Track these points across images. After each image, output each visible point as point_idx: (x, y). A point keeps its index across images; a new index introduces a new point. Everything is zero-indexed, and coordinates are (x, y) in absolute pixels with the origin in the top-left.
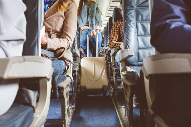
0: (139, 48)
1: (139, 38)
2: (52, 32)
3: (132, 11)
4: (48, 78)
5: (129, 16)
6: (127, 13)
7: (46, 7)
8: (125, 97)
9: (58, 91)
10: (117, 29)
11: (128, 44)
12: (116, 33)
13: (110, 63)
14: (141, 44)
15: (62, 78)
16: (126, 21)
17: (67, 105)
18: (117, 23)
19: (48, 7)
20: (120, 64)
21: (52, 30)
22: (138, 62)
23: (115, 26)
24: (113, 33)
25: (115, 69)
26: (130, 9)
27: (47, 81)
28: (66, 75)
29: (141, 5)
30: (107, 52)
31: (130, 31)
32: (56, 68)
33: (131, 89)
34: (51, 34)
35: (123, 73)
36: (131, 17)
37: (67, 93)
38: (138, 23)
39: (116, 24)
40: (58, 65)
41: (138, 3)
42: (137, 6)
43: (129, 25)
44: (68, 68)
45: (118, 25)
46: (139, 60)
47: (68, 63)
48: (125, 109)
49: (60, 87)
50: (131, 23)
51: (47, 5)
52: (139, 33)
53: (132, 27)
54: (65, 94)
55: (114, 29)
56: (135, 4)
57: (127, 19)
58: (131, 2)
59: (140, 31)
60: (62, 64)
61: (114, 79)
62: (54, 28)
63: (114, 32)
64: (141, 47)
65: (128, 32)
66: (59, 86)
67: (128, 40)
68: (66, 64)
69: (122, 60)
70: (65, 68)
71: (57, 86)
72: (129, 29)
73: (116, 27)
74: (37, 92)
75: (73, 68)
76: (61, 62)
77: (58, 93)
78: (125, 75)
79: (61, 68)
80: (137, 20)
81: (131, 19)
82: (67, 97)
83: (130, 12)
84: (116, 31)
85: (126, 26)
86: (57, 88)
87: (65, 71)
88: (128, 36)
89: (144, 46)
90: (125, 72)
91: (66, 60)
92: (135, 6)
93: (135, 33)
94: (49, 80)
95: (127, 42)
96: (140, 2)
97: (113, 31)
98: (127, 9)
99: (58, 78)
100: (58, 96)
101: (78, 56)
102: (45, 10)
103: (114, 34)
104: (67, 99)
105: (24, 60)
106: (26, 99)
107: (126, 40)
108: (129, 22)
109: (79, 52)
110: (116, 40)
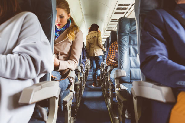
0: (131, 67)
1: (131, 59)
2: (60, 54)
3: (125, 37)
4: (56, 97)
5: (123, 41)
6: (121, 38)
7: (56, 34)
8: (119, 110)
9: (63, 105)
10: (113, 49)
11: (122, 64)
12: (113, 53)
13: (107, 78)
14: (133, 64)
15: (66, 93)
16: (120, 45)
17: (70, 116)
18: (114, 44)
19: (59, 35)
20: (115, 81)
21: (60, 53)
22: (130, 79)
25: (111, 84)
26: (124, 35)
27: (56, 99)
28: (69, 90)
29: (133, 32)
30: (104, 67)
31: (124, 54)
32: (61, 85)
33: (123, 104)
34: (59, 56)
35: (118, 89)
36: (124, 42)
37: (70, 106)
38: (130, 47)
39: (112, 45)
40: (63, 83)
41: (130, 30)
42: (130, 33)
43: (123, 49)
44: (71, 85)
45: (114, 46)
46: (131, 78)
47: (71, 80)
48: (119, 120)
49: (65, 102)
50: (125, 47)
51: (58, 33)
52: (131, 55)
53: (125, 50)
54: (68, 107)
56: (127, 31)
57: (121, 43)
58: (124, 30)
59: (132, 54)
60: (66, 82)
61: (110, 92)
62: (62, 52)
64: (133, 67)
65: (122, 54)
66: (63, 101)
67: (122, 61)
68: (70, 81)
69: (116, 78)
70: (69, 85)
71: (62, 101)
72: (123, 52)
73: (113, 48)
74: (48, 108)
75: (75, 83)
76: (66, 80)
77: (62, 107)
78: (119, 91)
79: (65, 85)
80: (130, 44)
81: (124, 43)
82: (70, 109)
83: (123, 38)
84: (113, 51)
85: (121, 49)
86: (62, 103)
87: (69, 87)
88: (122, 57)
89: (135, 66)
90: (119, 88)
91: (70, 77)
92: (128, 33)
93: (128, 55)
94: (57, 98)
95: (121, 63)
96: (132, 29)
98: (121, 35)
99: (63, 93)
100: (63, 110)
101: (80, 72)
102: (56, 37)
104: (69, 111)
105: (42, 88)
106: (40, 114)
107: (120, 61)
108: (123, 46)
109: (80, 67)
110: (113, 59)
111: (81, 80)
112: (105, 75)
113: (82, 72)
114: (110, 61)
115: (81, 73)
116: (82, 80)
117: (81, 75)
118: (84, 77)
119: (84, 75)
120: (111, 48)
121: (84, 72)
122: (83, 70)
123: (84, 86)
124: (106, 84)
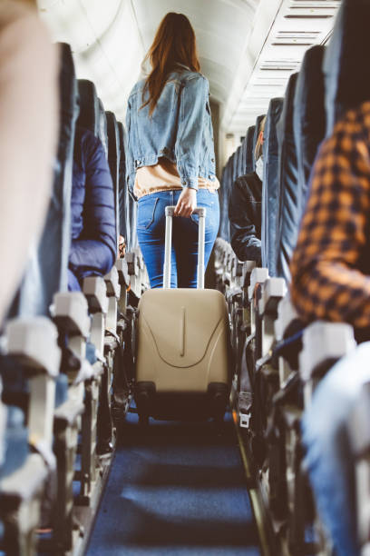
12: (346, 199)
23: (347, 144)
24: (327, 197)
55: (336, 170)
63: (337, 187)
84: (347, 179)
97: (328, 179)
103: (335, 206)
109: (51, 332)
110: (351, 256)
111: (59, 447)
112: (282, 402)
113: (69, 366)
114: (324, 281)
115: (65, 379)
116: (72, 439)
117: (60, 396)
118: (86, 415)
119: (88, 398)
120: (330, 161)
121: (87, 370)
122: (80, 352)
123: (93, 492)
124: (291, 486)
